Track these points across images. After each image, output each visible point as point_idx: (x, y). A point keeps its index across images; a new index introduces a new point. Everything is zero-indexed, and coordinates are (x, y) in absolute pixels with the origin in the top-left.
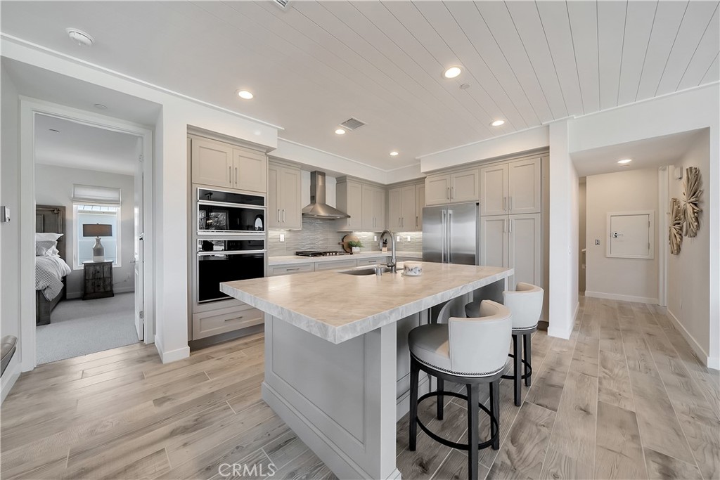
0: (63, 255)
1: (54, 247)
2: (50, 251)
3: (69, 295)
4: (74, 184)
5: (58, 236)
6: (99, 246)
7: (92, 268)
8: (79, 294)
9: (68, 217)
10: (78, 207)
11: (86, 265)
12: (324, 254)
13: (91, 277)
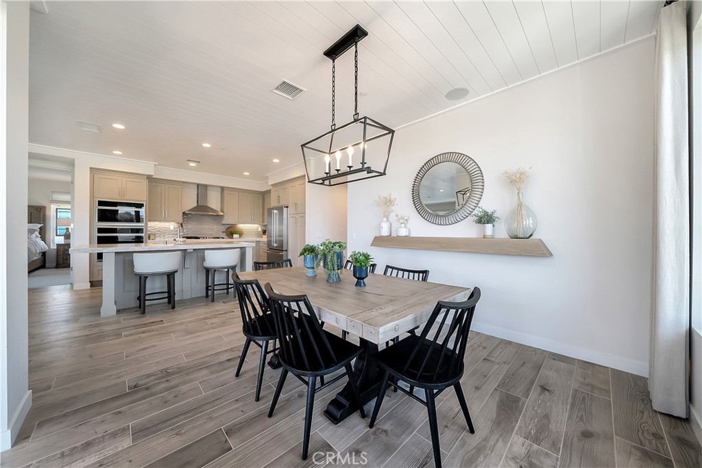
0: (43, 239)
1: (37, 233)
2: (34, 235)
3: (47, 265)
4: (52, 192)
5: (40, 226)
6: (68, 233)
7: (62, 247)
8: (55, 264)
9: (47, 213)
10: (53, 207)
11: (58, 245)
12: (218, 238)
13: (61, 253)
